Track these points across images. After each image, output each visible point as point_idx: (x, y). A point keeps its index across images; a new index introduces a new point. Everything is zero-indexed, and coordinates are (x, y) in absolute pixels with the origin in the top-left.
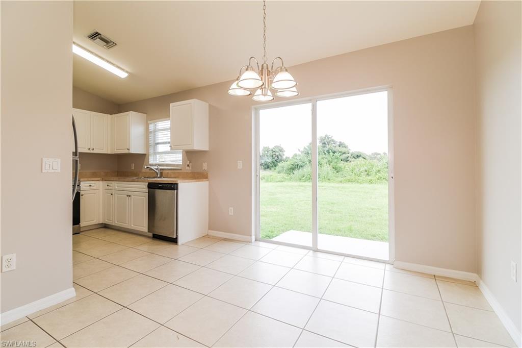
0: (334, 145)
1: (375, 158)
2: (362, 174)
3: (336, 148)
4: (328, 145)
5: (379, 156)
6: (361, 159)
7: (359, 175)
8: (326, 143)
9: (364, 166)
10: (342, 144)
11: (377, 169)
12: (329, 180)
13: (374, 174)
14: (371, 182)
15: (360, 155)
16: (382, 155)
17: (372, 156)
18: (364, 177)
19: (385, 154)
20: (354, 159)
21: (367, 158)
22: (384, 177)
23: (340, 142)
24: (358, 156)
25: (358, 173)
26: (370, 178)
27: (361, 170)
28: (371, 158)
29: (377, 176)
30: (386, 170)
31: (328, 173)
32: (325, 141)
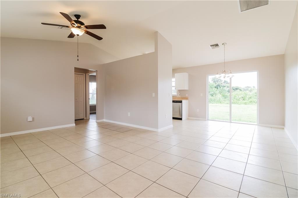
0: (221, 82)
1: (247, 89)
2: (240, 99)
3: (223, 84)
4: (217, 82)
5: (250, 88)
6: (238, 90)
7: (239, 100)
8: (216, 81)
9: (242, 95)
10: (226, 82)
11: (249, 96)
12: (220, 102)
13: (248, 99)
14: (245, 104)
15: (238, 88)
16: (252, 88)
17: (245, 88)
18: (242, 101)
19: (254, 87)
20: (234, 91)
21: (242, 90)
22: (254, 101)
23: (225, 81)
24: (237, 89)
25: (238, 99)
26: (245, 101)
27: (240, 97)
28: (245, 90)
29: (250, 101)
30: (255, 97)
31: (220, 98)
32: (215, 80)
